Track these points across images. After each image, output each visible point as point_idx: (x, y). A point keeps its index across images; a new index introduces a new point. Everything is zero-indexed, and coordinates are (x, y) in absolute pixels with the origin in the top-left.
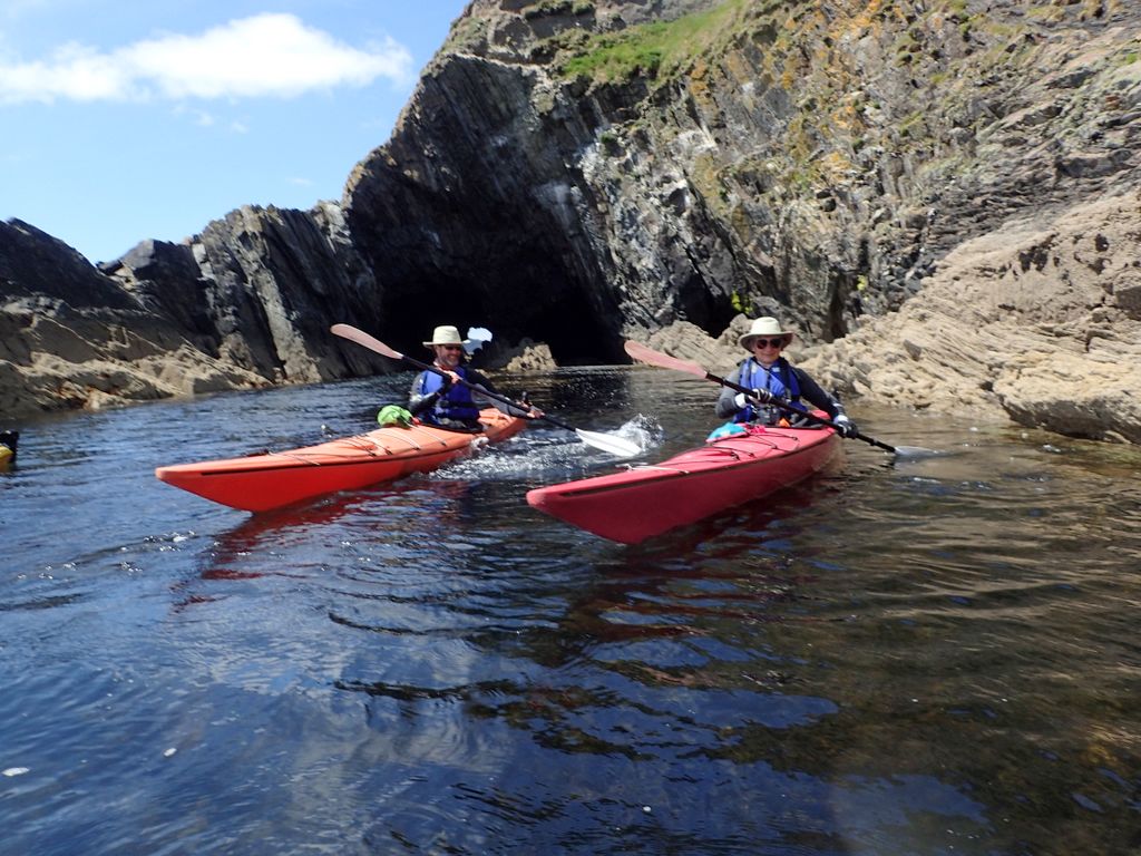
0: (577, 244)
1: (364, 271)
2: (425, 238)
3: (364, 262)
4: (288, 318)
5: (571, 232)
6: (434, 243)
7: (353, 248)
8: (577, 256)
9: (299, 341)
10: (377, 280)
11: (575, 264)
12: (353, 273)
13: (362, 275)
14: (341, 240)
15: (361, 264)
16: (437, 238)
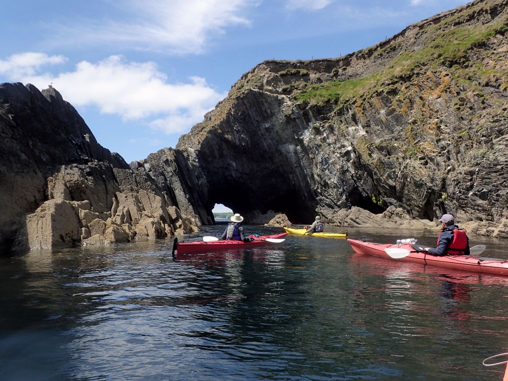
0: (297, 170)
1: (202, 177)
2: (229, 164)
3: (203, 173)
4: (186, 197)
5: (296, 165)
6: (233, 166)
7: (199, 167)
8: (297, 175)
9: (191, 207)
10: (207, 181)
11: (295, 179)
12: (198, 178)
13: (201, 179)
14: (194, 163)
15: (201, 174)
16: (235, 165)
